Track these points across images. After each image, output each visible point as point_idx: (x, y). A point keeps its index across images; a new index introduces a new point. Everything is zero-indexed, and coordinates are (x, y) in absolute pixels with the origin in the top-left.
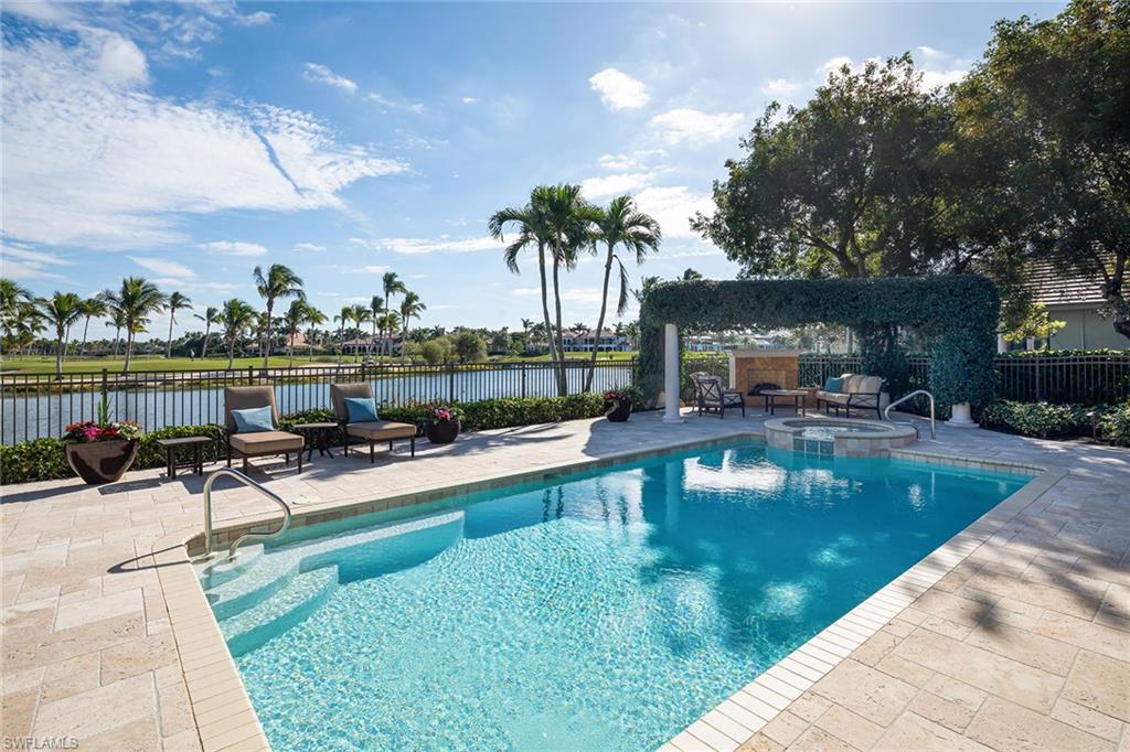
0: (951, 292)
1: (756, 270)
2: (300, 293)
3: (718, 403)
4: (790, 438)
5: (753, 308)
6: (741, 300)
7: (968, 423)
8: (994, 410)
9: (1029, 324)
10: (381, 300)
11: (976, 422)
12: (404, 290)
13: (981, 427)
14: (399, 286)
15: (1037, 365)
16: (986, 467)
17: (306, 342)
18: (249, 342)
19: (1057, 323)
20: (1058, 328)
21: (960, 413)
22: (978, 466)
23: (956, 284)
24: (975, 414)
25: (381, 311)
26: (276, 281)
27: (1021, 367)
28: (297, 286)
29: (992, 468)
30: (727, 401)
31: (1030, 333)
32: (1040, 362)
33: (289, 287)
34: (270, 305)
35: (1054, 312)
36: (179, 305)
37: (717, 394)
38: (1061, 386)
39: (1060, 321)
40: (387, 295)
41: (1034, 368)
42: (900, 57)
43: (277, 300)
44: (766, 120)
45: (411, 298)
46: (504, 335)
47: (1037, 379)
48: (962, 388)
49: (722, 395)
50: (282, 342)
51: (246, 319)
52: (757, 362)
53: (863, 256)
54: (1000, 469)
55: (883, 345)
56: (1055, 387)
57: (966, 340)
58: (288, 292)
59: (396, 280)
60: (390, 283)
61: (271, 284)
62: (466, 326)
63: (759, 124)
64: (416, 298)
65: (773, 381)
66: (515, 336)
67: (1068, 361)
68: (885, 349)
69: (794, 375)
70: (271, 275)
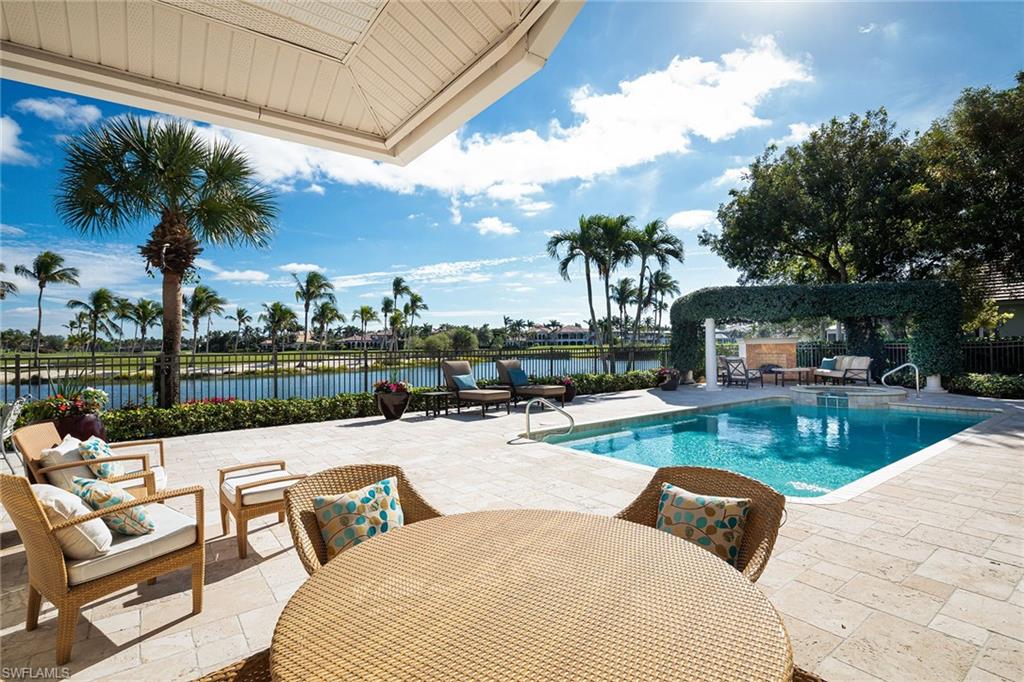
0: (926, 293)
1: (753, 275)
2: (330, 296)
3: (744, 377)
4: (815, 397)
5: (775, 307)
6: (766, 300)
7: (940, 390)
8: (960, 382)
9: (983, 315)
10: (392, 302)
11: (945, 389)
12: (409, 293)
13: (950, 392)
14: (406, 289)
15: (991, 348)
16: (960, 412)
17: (312, 338)
18: (263, 339)
19: (1006, 315)
20: (1007, 319)
21: (933, 382)
22: (954, 412)
23: (930, 287)
24: (944, 383)
25: (391, 311)
26: (312, 287)
27: (978, 349)
28: (329, 291)
29: (964, 413)
30: (750, 376)
31: (985, 323)
32: (994, 345)
33: (322, 291)
34: (307, 306)
35: (1004, 306)
37: (743, 371)
38: (1011, 362)
39: (1009, 313)
40: (395, 297)
41: (988, 349)
42: (877, 111)
44: (766, 157)
45: (415, 300)
46: (486, 331)
47: (991, 356)
48: (935, 364)
49: (746, 371)
50: (293, 339)
51: (285, 318)
52: (763, 347)
53: (844, 264)
54: (970, 413)
55: (866, 333)
56: (1006, 363)
57: (938, 328)
58: (321, 296)
59: (403, 284)
60: (399, 287)
61: (308, 290)
62: (451, 324)
63: (758, 162)
64: (420, 300)
65: (775, 363)
66: (496, 332)
67: (1016, 343)
68: (867, 337)
69: (794, 358)
70: (307, 282)
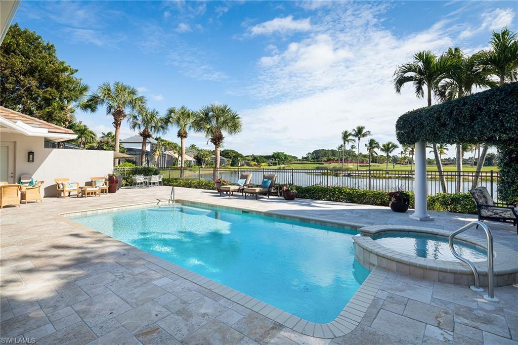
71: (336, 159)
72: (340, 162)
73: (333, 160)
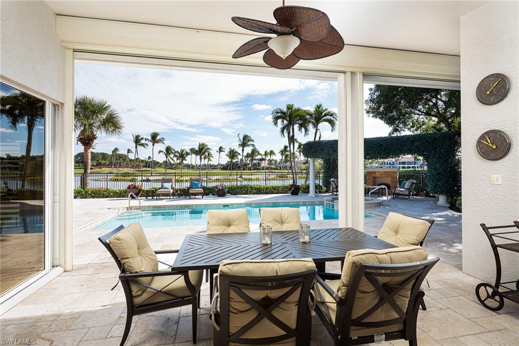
1: (395, 130)
2: (253, 145)
13: (450, 206)
21: (442, 199)
26: (245, 141)
28: (252, 143)
33: (249, 143)
34: (243, 150)
36: (222, 151)
43: (245, 148)
51: (236, 156)
52: (377, 173)
58: (248, 145)
61: (243, 142)
69: (396, 180)
70: (243, 139)
71: (107, 163)
72: (113, 166)
73: (104, 164)
